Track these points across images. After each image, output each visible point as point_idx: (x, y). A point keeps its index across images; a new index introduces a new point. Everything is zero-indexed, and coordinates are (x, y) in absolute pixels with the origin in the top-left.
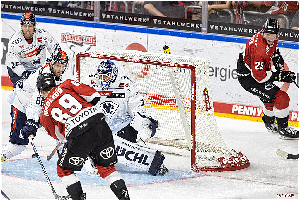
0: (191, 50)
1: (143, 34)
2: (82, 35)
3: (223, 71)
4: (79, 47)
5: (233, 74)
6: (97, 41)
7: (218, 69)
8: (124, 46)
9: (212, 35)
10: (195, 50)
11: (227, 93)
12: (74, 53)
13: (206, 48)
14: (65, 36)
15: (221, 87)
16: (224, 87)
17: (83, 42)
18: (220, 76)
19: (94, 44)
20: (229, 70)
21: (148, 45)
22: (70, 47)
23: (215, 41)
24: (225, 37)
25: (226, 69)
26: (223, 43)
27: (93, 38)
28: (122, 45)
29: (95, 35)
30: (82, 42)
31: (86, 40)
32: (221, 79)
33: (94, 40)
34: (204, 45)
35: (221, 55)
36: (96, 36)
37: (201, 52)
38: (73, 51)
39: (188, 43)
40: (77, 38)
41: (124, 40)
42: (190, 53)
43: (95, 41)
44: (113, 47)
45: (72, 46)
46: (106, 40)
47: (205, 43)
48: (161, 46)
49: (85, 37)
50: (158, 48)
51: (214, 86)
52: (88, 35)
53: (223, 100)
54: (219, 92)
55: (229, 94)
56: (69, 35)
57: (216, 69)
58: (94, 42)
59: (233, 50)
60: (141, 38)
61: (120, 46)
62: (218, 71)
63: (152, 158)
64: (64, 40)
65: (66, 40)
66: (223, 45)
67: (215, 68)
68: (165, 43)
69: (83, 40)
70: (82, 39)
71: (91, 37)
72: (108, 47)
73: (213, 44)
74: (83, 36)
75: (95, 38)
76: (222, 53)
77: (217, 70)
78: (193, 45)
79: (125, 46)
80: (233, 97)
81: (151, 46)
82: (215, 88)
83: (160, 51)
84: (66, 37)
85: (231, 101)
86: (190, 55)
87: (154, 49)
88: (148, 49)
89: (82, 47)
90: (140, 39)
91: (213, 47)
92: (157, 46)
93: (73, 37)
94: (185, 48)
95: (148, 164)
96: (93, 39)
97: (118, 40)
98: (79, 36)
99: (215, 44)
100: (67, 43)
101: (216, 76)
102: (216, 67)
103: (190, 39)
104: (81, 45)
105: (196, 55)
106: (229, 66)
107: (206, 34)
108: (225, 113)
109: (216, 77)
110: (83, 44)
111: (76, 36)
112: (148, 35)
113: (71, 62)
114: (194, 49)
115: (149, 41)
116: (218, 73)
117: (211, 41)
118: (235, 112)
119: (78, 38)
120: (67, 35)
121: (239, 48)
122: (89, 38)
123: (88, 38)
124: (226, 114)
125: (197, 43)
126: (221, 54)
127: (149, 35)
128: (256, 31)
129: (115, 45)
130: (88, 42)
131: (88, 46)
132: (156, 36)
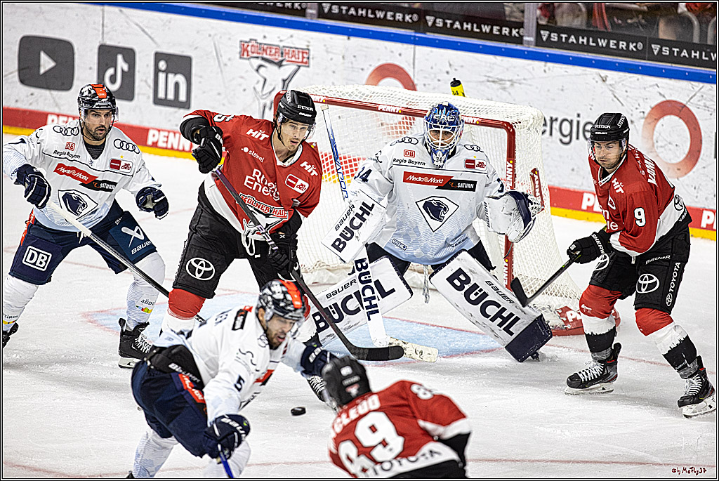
0: (501, 80)
1: (405, 46)
2: (281, 44)
3: (566, 125)
4: (275, 68)
5: (584, 130)
6: (313, 58)
7: (556, 120)
8: (365, 68)
9: (544, 51)
10: (509, 81)
11: (573, 170)
12: (265, 80)
13: (532, 77)
14: (248, 46)
15: (560, 157)
16: (568, 157)
17: (283, 58)
18: (559, 134)
19: (306, 63)
20: (578, 122)
21: (414, 68)
22: (256, 67)
23: (550, 64)
24: (571, 57)
25: (572, 121)
26: (565, 68)
27: (305, 51)
28: (362, 67)
29: (308, 46)
30: (281, 59)
31: (290, 56)
32: (561, 140)
33: (305, 55)
34: (528, 70)
35: (561, 92)
36: (310, 48)
37: (522, 86)
38: (263, 77)
39: (495, 67)
40: (271, 51)
41: (366, 56)
42: (499, 86)
43: (308, 58)
44: (345, 70)
45: (260, 66)
46: (331, 56)
47: (530, 68)
48: (440, 70)
49: (287, 49)
50: (435, 74)
51: (547, 153)
52: (294, 44)
53: (564, 184)
54: (556, 167)
55: (577, 172)
56: (256, 44)
57: (552, 120)
58: (305, 60)
59: (587, 84)
60: (400, 55)
61: (358, 68)
62: (556, 125)
63: (525, 324)
64: (245, 53)
65: (250, 53)
66: (566, 72)
67: (549, 118)
68: (448, 64)
69: (284, 55)
70: (282, 54)
71: (301, 50)
72: (333, 69)
73: (546, 69)
74: (284, 47)
75: (307, 51)
76: (564, 88)
77: (554, 123)
78: (505, 70)
79: (368, 69)
80: (584, 178)
81: (421, 70)
82: (550, 159)
83: (439, 80)
84: (249, 49)
85: (580, 186)
86: (501, 91)
87: (427, 76)
88: (414, 75)
89: (282, 68)
90: (398, 56)
91: (545, 75)
92: (432, 71)
93: (263, 48)
94: (489, 77)
95: (511, 334)
96: (303, 53)
97: (355, 56)
98: (275, 47)
99: (549, 69)
100: (252, 60)
101: (551, 134)
102: (552, 115)
103: (499, 58)
104: (280, 64)
105: (511, 90)
106: (579, 115)
107: (533, 48)
108: (569, 208)
109: (550, 137)
110: (284, 63)
111: (269, 46)
112: (414, 48)
113: (258, 99)
114: (507, 79)
115: (416, 61)
116: (556, 129)
117: (543, 63)
118: (588, 207)
119: (273, 51)
120: (250, 44)
121: (598, 79)
122: (296, 51)
123: (294, 51)
124: (570, 211)
125: (514, 67)
126: (562, 90)
127: (418, 48)
128: (634, 47)
129: (348, 67)
130: (293, 59)
131: (294, 67)
132: (431, 52)
